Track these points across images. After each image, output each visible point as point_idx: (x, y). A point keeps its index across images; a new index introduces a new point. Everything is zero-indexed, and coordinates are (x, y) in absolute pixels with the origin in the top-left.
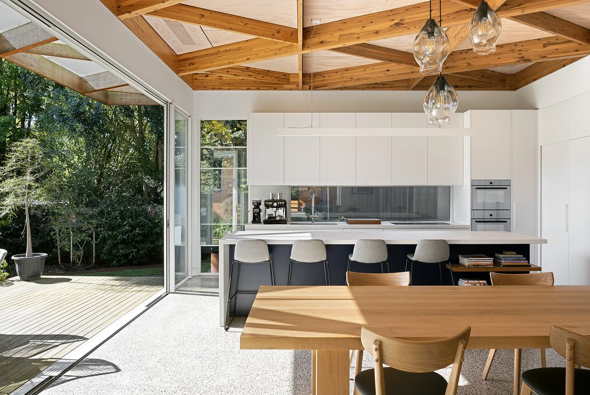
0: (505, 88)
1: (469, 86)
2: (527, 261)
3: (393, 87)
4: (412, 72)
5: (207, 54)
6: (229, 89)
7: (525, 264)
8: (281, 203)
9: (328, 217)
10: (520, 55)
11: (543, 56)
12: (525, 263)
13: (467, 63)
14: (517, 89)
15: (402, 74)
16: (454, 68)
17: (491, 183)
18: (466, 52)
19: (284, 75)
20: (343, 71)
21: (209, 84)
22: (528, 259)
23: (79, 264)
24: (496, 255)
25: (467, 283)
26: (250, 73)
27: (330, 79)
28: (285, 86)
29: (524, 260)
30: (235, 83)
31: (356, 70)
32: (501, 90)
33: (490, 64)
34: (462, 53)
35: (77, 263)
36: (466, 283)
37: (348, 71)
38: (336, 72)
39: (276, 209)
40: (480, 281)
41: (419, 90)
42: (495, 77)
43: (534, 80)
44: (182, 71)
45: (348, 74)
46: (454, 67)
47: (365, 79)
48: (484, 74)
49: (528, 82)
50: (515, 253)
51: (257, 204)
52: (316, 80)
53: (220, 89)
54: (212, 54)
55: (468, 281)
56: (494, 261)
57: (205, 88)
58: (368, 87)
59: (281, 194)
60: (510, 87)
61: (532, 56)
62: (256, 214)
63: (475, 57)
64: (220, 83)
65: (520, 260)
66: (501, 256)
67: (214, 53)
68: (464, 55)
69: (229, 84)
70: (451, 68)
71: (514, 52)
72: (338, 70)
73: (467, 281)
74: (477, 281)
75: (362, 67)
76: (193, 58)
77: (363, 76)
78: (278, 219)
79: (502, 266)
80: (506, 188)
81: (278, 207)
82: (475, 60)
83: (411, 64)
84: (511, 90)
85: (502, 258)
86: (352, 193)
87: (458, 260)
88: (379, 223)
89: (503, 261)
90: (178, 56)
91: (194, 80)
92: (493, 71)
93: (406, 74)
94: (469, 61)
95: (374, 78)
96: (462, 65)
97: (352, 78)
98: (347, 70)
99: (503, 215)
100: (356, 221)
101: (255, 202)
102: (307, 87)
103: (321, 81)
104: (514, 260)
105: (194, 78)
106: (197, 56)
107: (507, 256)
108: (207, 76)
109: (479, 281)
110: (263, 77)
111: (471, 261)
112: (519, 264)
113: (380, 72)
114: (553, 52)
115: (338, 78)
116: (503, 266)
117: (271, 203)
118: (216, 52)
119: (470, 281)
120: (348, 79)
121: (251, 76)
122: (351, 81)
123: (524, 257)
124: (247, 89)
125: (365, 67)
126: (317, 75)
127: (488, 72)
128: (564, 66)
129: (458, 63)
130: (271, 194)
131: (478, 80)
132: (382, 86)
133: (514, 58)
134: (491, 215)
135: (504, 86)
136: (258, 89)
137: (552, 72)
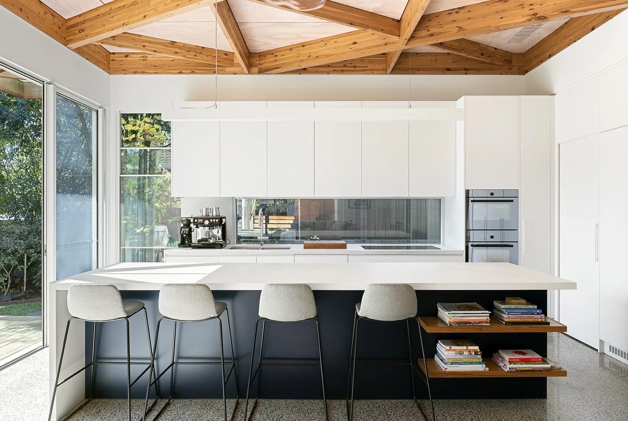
0: (512, 71)
1: (465, 68)
2: (543, 316)
3: (367, 70)
4: (386, 44)
5: (98, 15)
6: (156, 73)
7: (540, 320)
8: (214, 220)
9: (300, 236)
10: (531, 11)
11: (565, 10)
12: (539, 318)
13: (458, 27)
14: (527, 72)
15: (373, 46)
16: (441, 35)
17: (492, 194)
18: (457, 12)
19: (226, 54)
20: (299, 47)
21: (129, 66)
22: (545, 312)
23: (6, 293)
24: (496, 303)
25: (449, 350)
26: (177, 50)
27: (284, 59)
28: (228, 69)
29: (538, 314)
30: (163, 65)
31: (314, 45)
32: (506, 73)
33: (490, 26)
34: (451, 13)
35: (4, 292)
36: (447, 350)
37: (305, 47)
38: (291, 49)
39: (208, 228)
40: (470, 348)
41: (401, 74)
42: (498, 56)
43: (550, 56)
44: (71, 41)
45: (305, 52)
46: (441, 33)
47: (327, 56)
48: (484, 52)
49: (541, 61)
50: (524, 301)
51: (187, 221)
52: (267, 61)
53: (144, 73)
54: (104, 15)
55: (451, 348)
56: (491, 315)
57: (125, 71)
58: (334, 70)
59: (217, 208)
60: (518, 70)
61: (549, 12)
62: (184, 236)
63: (469, 18)
64: (144, 65)
65: (533, 314)
66: (503, 307)
67: (107, 12)
68: (454, 16)
69: (155, 66)
70: (437, 35)
71: (523, 8)
72: (292, 47)
73: (448, 348)
74: (465, 348)
75: (322, 40)
76: (83, 22)
77: (324, 52)
78: (212, 241)
79: (504, 323)
80: (512, 201)
81: (211, 226)
82: (469, 22)
83: (382, 30)
84: (520, 74)
85: (504, 310)
86: (349, 207)
87: (437, 311)
88: (344, 247)
89: (505, 316)
90: (67, 20)
91: (111, 62)
92: (496, 49)
93: (377, 46)
94: (460, 25)
95: (337, 54)
96: (451, 30)
97: (310, 56)
98: (303, 46)
99: (508, 237)
100: (313, 245)
101: (185, 219)
102: (256, 69)
103: (272, 62)
104: (522, 314)
105: (111, 59)
106: (88, 19)
107: (513, 306)
108: (127, 56)
109: (467, 346)
110: (195, 55)
111: (454, 315)
112: (531, 320)
113: (344, 46)
114: (580, 4)
115: (293, 57)
116: (506, 324)
117: (202, 220)
118: (109, 11)
119: (453, 347)
120: (305, 58)
121: (177, 53)
122: (309, 59)
123: (538, 308)
124: (179, 73)
125: (326, 41)
126: (268, 54)
127: (488, 48)
128: (593, 29)
129: (446, 28)
130: (204, 209)
131: (476, 58)
132: (353, 69)
133: (523, 16)
134: (492, 237)
135: (511, 69)
136: (193, 72)
137: (575, 42)
